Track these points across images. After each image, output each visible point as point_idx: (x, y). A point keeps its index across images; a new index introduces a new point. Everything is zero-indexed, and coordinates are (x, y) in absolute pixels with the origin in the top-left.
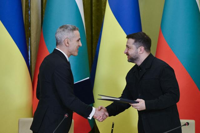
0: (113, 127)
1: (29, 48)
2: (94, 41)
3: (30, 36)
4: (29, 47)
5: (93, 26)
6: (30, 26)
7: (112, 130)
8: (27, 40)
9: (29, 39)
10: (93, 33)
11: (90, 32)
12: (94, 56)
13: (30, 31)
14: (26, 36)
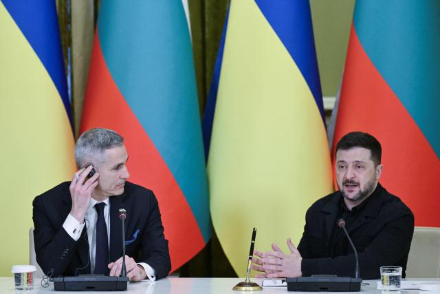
0: (253, 238)
1: (67, 69)
2: (209, 54)
3: (70, 43)
4: (69, 67)
5: (207, 20)
6: (70, 22)
7: (253, 245)
8: (64, 51)
9: (69, 49)
10: (207, 36)
11: (200, 34)
12: (208, 86)
13: (70, 33)
14: (63, 43)
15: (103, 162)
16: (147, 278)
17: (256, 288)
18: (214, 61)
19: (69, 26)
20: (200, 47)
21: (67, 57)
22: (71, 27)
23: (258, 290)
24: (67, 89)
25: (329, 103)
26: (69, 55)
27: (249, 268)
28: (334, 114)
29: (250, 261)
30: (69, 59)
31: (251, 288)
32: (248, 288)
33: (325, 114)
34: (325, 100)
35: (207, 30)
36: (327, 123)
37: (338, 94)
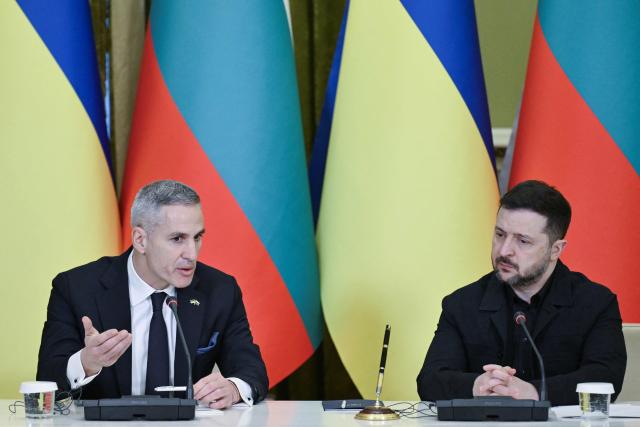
0: (386, 341)
2: (320, 63)
3: (108, 46)
4: (107, 83)
5: (316, 12)
6: (109, 15)
7: (385, 351)
8: (99, 58)
9: (107, 56)
10: (317, 36)
11: (307, 33)
12: (318, 112)
13: (109, 31)
14: (98, 47)
15: (156, 225)
16: (241, 401)
17: (390, 416)
18: (327, 73)
19: (107, 21)
20: (305, 52)
21: (105, 67)
22: (110, 22)
23: (393, 419)
24: (104, 116)
25: (502, 136)
26: (107, 64)
27: (380, 385)
28: (510, 153)
29: (381, 375)
30: (107, 70)
31: (383, 417)
32: (378, 416)
33: (495, 153)
34: (495, 132)
35: (316, 27)
36: (499, 167)
37: (516, 123)
